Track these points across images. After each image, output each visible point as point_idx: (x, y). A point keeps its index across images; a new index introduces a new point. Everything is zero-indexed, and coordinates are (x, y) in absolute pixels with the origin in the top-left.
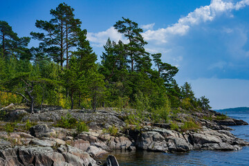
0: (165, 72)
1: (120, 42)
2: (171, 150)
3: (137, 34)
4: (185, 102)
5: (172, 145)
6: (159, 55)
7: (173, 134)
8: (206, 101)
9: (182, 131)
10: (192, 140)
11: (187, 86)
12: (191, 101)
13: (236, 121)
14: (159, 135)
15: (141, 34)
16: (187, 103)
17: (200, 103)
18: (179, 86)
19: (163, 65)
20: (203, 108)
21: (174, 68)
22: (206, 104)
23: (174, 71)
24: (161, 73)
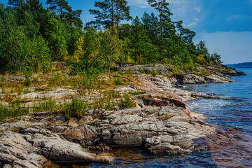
0: (185, 35)
1: (153, 15)
2: (197, 83)
3: (165, 7)
4: (200, 58)
5: (197, 81)
6: (181, 22)
7: (197, 77)
8: (218, 57)
9: (201, 75)
10: (206, 79)
11: (202, 44)
12: (205, 57)
13: (238, 73)
14: (190, 77)
15: (167, 6)
16: (201, 59)
17: (213, 59)
18: (195, 44)
19: (184, 30)
20: (215, 63)
21: (193, 32)
22: (218, 59)
23: (193, 34)
24: (182, 36)
